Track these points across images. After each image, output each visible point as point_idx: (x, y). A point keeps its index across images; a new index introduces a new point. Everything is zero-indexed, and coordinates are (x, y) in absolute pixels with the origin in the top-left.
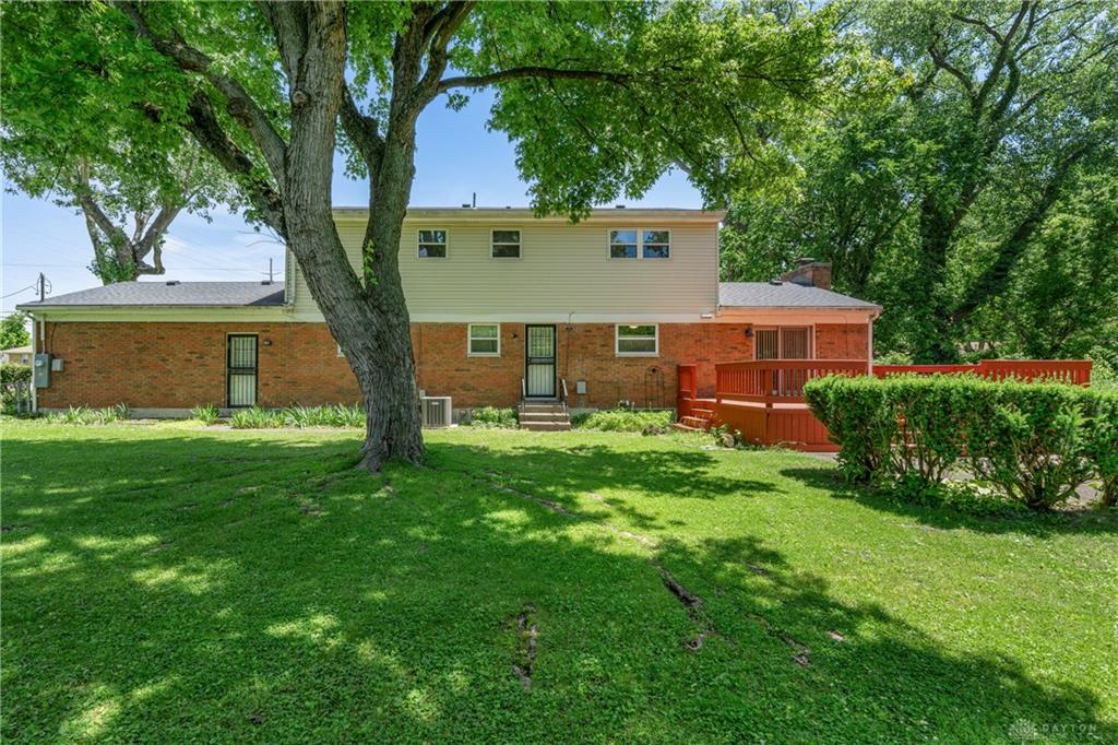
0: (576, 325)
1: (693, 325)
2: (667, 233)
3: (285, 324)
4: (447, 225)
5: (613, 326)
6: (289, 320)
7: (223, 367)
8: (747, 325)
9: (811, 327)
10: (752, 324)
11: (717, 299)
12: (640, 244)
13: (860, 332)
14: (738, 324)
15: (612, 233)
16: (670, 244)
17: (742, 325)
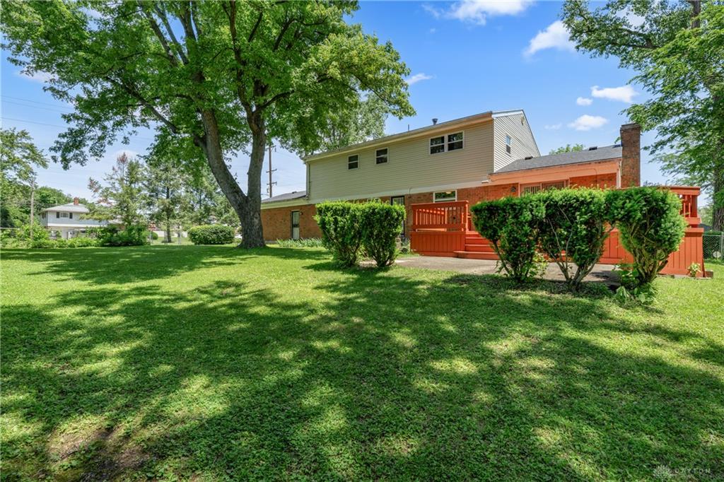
0: (413, 195)
1: (477, 188)
2: (462, 133)
3: (306, 206)
4: (359, 152)
5: (432, 193)
6: (307, 204)
7: (289, 224)
8: (514, 184)
9: (567, 181)
10: (518, 184)
11: (493, 170)
12: (446, 143)
13: (611, 180)
14: (508, 185)
15: (432, 140)
16: (463, 140)
17: (510, 184)
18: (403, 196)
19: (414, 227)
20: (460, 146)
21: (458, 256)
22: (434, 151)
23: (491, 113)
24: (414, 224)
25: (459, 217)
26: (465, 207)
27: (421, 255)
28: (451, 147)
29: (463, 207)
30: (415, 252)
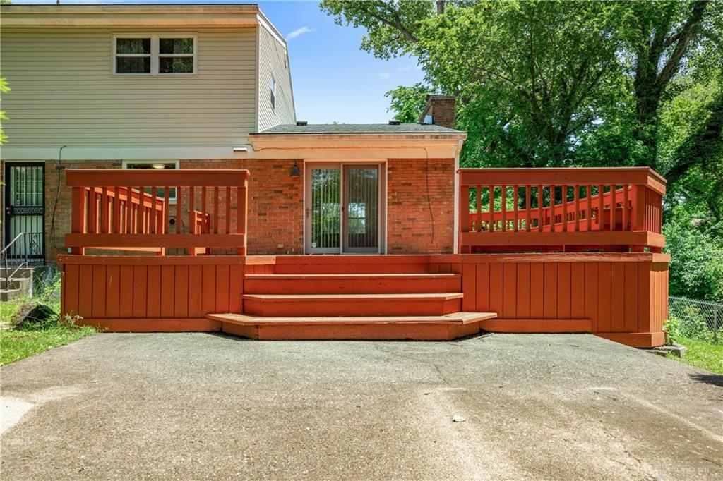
0: (69, 164)
1: (224, 162)
2: (191, 39)
5: (119, 163)
8: (295, 161)
9: (383, 164)
10: (302, 160)
11: (256, 127)
12: (155, 55)
13: (446, 169)
14: (284, 160)
15: (119, 41)
16: (195, 55)
17: (289, 160)
18: (42, 164)
19: (76, 241)
20: (187, 66)
21: (223, 330)
22: (124, 66)
23: (254, 9)
24: (76, 230)
25: (186, 221)
26: (242, 189)
27: (102, 330)
28: (166, 66)
29: (234, 188)
30: (80, 324)
